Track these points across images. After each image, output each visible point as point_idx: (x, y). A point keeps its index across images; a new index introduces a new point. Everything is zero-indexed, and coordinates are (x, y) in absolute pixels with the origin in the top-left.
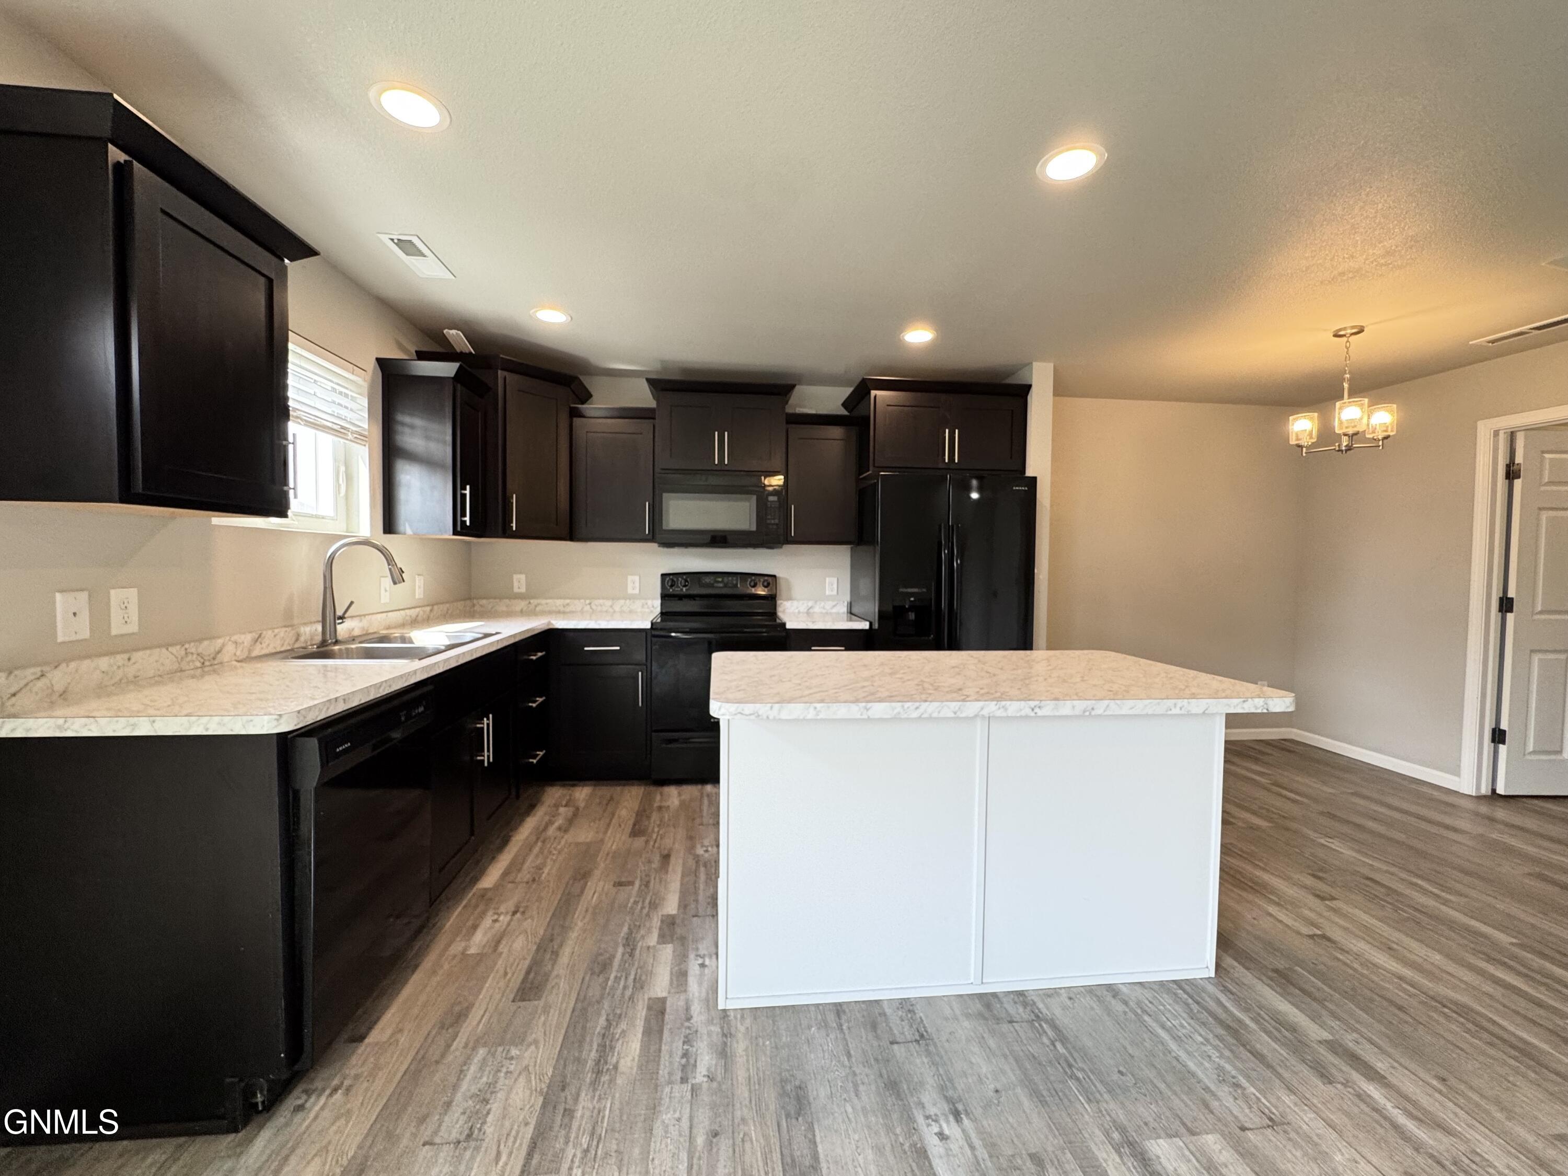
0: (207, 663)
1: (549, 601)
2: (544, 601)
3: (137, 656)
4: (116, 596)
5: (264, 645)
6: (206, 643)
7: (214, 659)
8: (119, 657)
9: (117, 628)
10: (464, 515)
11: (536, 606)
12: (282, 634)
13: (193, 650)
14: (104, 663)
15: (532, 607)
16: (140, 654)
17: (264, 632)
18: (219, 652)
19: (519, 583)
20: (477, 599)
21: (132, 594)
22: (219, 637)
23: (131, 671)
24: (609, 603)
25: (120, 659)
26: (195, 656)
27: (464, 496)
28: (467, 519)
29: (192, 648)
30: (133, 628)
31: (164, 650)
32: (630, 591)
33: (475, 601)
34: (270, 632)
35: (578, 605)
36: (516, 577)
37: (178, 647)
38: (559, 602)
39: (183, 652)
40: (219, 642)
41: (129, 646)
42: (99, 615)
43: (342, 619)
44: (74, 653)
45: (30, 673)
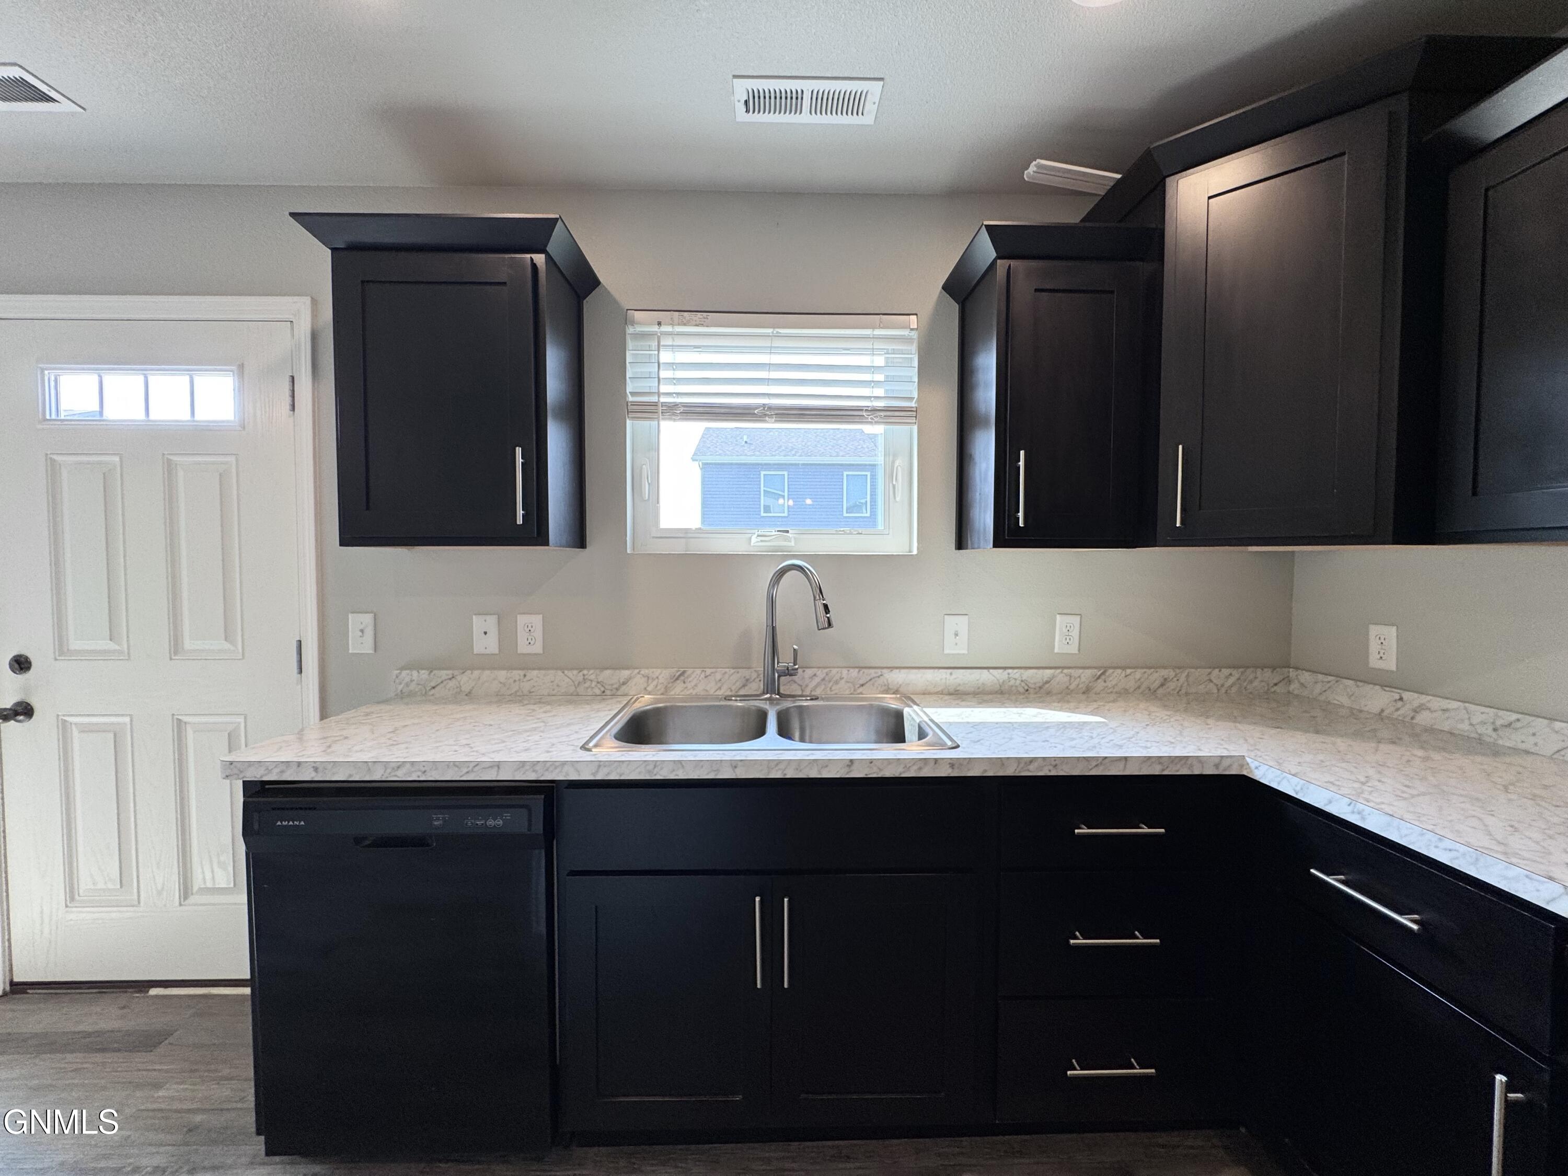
0: (608, 692)
1: (1454, 704)
2: (1437, 703)
4: (522, 620)
5: (689, 685)
6: (608, 672)
7: (617, 689)
8: (515, 672)
9: (523, 648)
10: (1016, 508)
11: (1416, 711)
12: (718, 676)
13: (593, 677)
14: (502, 675)
15: (1405, 710)
16: (535, 672)
17: (690, 671)
18: (624, 684)
19: (1383, 646)
20: (1297, 668)
21: (537, 621)
22: (627, 668)
23: (526, 686)
25: (517, 674)
26: (594, 684)
27: (1016, 472)
28: (1021, 515)
29: (591, 674)
30: (537, 648)
31: (560, 673)
33: (1292, 673)
34: (698, 671)
36: (1374, 630)
37: (575, 672)
39: (580, 678)
40: (626, 673)
41: (526, 664)
42: (507, 636)
43: (789, 672)
44: (487, 663)
45: (444, 674)
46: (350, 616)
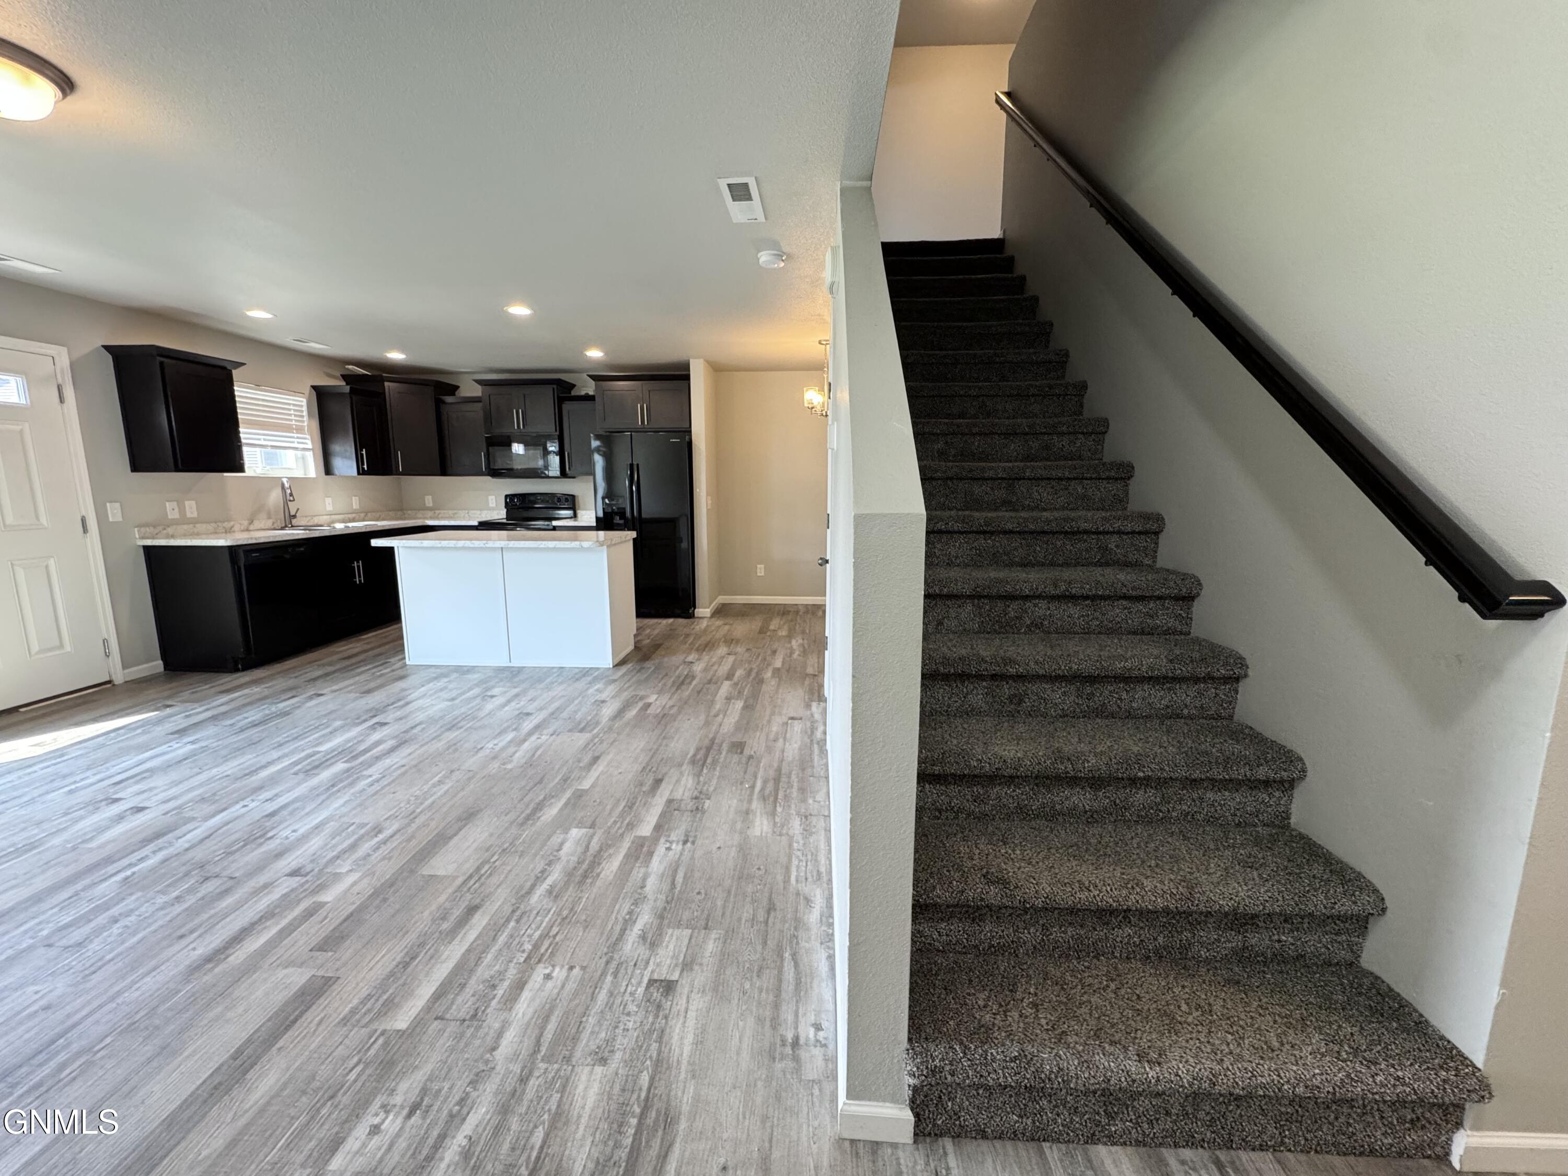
0: (227, 531)
3: (197, 525)
4: (187, 503)
5: (255, 526)
6: (226, 523)
9: (189, 515)
10: (363, 464)
12: (264, 521)
14: (185, 527)
15: (436, 514)
16: (199, 525)
17: (254, 520)
18: (232, 527)
19: (429, 501)
20: (406, 510)
21: (193, 503)
22: (232, 521)
23: (195, 531)
24: (478, 512)
25: (191, 526)
26: (221, 528)
27: (362, 455)
28: (365, 467)
29: (220, 524)
30: (195, 515)
31: (208, 524)
32: (491, 505)
33: (405, 512)
34: (257, 520)
35: (462, 513)
36: (426, 497)
37: (214, 523)
38: (451, 512)
39: (216, 526)
40: (232, 523)
41: (194, 522)
42: (182, 510)
43: (294, 516)
44: (175, 522)
45: (161, 528)
46: (108, 504)
